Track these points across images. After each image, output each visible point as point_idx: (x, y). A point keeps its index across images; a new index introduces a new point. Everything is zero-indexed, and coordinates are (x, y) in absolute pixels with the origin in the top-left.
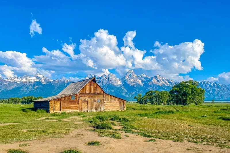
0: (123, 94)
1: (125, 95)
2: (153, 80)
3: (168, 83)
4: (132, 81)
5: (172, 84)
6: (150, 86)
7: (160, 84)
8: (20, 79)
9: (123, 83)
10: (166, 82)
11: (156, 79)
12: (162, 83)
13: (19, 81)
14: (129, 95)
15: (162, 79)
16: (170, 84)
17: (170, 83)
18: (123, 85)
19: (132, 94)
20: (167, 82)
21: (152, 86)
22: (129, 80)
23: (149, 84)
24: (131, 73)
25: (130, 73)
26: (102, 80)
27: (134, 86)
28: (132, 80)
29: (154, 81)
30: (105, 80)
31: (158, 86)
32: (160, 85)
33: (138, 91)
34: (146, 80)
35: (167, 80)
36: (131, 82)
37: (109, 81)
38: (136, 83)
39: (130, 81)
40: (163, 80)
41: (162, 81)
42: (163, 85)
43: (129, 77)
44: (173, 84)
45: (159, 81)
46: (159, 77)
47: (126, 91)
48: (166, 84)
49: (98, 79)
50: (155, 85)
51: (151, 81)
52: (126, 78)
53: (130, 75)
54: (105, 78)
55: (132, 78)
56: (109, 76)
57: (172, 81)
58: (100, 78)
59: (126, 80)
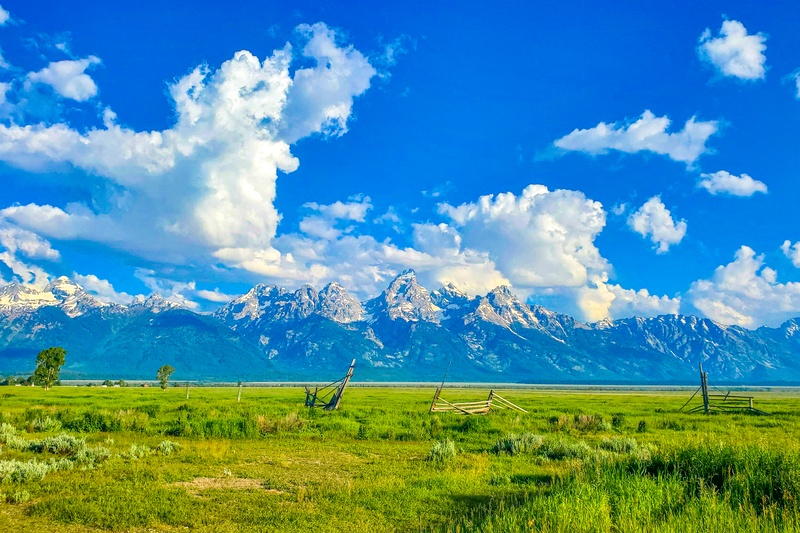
0: (367, 356)
1: (375, 359)
2: (480, 308)
3: (535, 319)
4: (407, 311)
5: (547, 322)
6: (470, 327)
7: (504, 322)
9: (374, 318)
10: (525, 316)
11: (491, 303)
12: (514, 318)
14: (386, 361)
15: (515, 304)
16: (541, 323)
17: (541, 317)
19: (399, 357)
20: (531, 314)
21: (476, 328)
22: (398, 305)
23: (466, 322)
24: (406, 281)
25: (404, 282)
26: (294, 304)
28: (409, 307)
29: (484, 310)
30: (304, 307)
31: (498, 329)
32: (504, 325)
33: (422, 348)
34: (458, 308)
35: (532, 309)
36: (404, 313)
37: (319, 307)
38: (420, 318)
39: (400, 308)
40: (518, 308)
41: (513, 311)
42: (516, 325)
43: (401, 294)
44: (551, 321)
45: (504, 309)
46: (503, 297)
47: (381, 344)
48: (525, 323)
49: (283, 303)
50: (487, 326)
51: (474, 311)
52: (388, 300)
53: (403, 289)
54: (310, 297)
55: (408, 299)
56: (329, 291)
57: (548, 313)
58: (292, 297)
59: (385, 304)
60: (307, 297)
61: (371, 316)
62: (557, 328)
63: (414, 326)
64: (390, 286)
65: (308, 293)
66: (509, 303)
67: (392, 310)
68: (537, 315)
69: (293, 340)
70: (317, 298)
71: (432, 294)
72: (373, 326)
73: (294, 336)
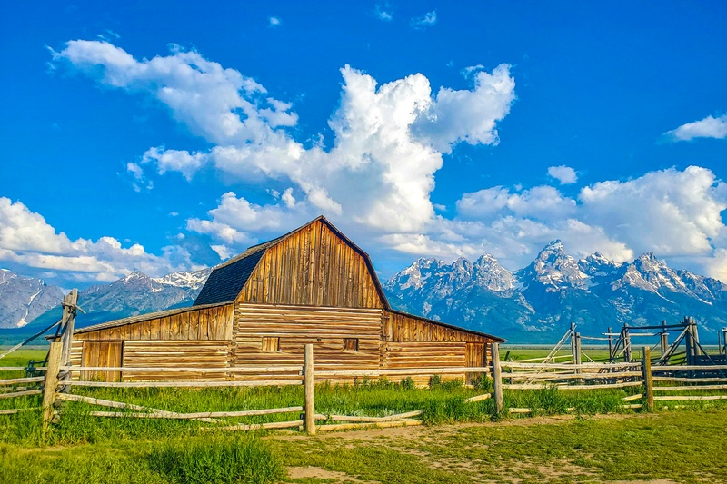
0: (520, 321)
1: (527, 323)
2: (628, 274)
3: (682, 283)
4: (556, 279)
5: (694, 286)
6: (618, 292)
7: (653, 287)
9: (525, 285)
10: (673, 281)
11: (638, 269)
12: (661, 283)
14: (539, 325)
15: (661, 269)
16: (688, 287)
17: (688, 281)
19: (551, 321)
20: (678, 278)
21: (624, 293)
22: (546, 274)
23: (614, 288)
24: (554, 251)
25: (551, 252)
26: (452, 275)
27: (558, 294)
28: (557, 275)
29: (632, 276)
30: (461, 277)
31: (647, 294)
32: (652, 290)
33: (572, 312)
34: (605, 275)
35: (679, 273)
36: (553, 281)
37: (474, 277)
38: (569, 285)
39: (549, 276)
40: (664, 272)
41: (660, 276)
42: (664, 289)
43: (550, 263)
44: (698, 285)
45: (651, 275)
46: (650, 264)
47: (532, 310)
48: (673, 287)
49: (442, 274)
50: (635, 291)
51: (622, 277)
52: (537, 269)
53: (552, 259)
54: (466, 269)
55: (557, 268)
56: (483, 262)
57: (694, 277)
58: (450, 268)
59: (535, 273)
60: (463, 268)
61: (522, 284)
62: (705, 291)
63: (563, 293)
64: (539, 256)
65: (464, 265)
66: (656, 268)
67: (541, 278)
68: (684, 279)
69: (452, 306)
70: (472, 269)
71: (580, 262)
72: (524, 293)
73: (453, 303)
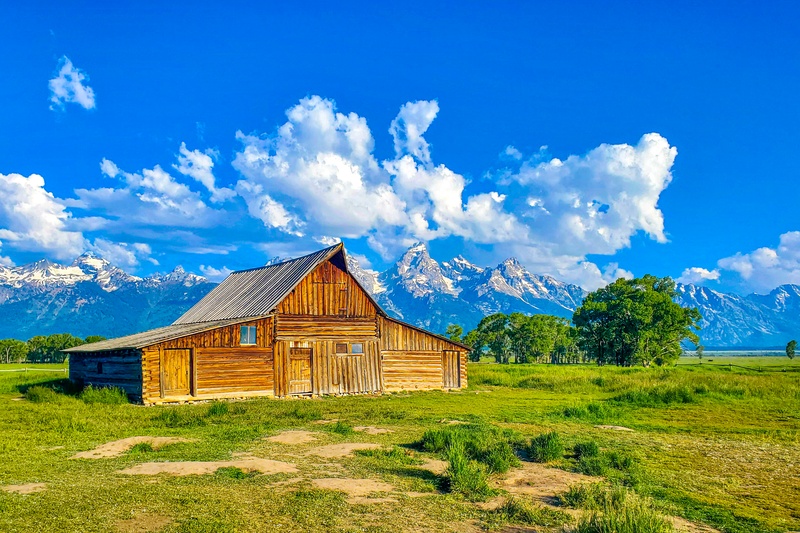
2: (492, 279)
3: (545, 290)
4: (421, 283)
5: (556, 292)
6: (484, 298)
7: (517, 294)
8: (22, 274)
9: (389, 289)
10: (536, 287)
11: (502, 274)
12: (524, 288)
13: (19, 282)
15: (525, 275)
16: (550, 293)
17: (551, 287)
18: (390, 296)
20: (540, 284)
21: (490, 299)
22: (412, 277)
23: (480, 294)
24: (418, 253)
25: (415, 255)
27: (426, 299)
28: (423, 279)
29: (496, 281)
31: (512, 299)
32: (516, 295)
33: (442, 317)
34: (468, 279)
35: (541, 279)
36: (419, 285)
38: (434, 289)
39: (414, 280)
40: (528, 279)
41: (524, 282)
42: (528, 295)
44: (559, 291)
45: (515, 280)
46: (513, 269)
47: (400, 315)
48: (535, 293)
50: (500, 296)
51: (486, 282)
52: (401, 273)
53: (415, 262)
55: (421, 271)
57: (556, 283)
59: (400, 277)
61: (385, 288)
62: (566, 298)
63: (431, 297)
64: (402, 259)
66: (520, 274)
67: (408, 282)
68: (546, 285)
71: (442, 266)
